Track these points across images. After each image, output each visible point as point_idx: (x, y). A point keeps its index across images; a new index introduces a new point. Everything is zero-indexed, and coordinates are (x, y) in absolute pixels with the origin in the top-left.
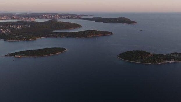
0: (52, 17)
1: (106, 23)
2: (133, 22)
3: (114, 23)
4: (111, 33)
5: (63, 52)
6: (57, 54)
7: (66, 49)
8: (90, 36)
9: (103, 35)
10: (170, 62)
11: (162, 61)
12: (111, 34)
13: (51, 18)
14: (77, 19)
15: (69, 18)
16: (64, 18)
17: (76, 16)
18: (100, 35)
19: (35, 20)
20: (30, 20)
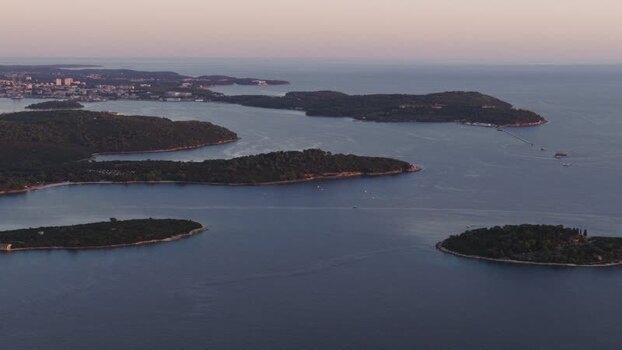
0: (34, 89)
1: (369, 119)
2: (528, 119)
3: (419, 121)
4: (406, 167)
5: (191, 233)
6: (168, 239)
7: (200, 226)
8: (300, 177)
9: (363, 176)
12: (406, 171)
13: (34, 94)
14: (192, 98)
15: (142, 95)
16: (114, 97)
17: (185, 85)
18: (346, 174)
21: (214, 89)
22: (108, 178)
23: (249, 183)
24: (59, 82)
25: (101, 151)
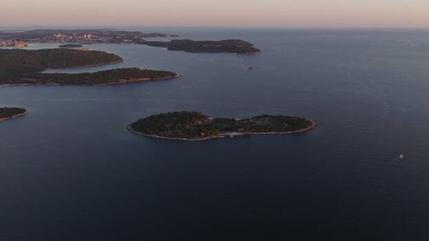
0: (72, 39)
4: (173, 75)
5: (13, 116)
7: (24, 112)
8: (117, 81)
9: (151, 80)
10: (232, 134)
11: (216, 134)
12: (172, 78)
13: (69, 41)
14: (131, 42)
16: (100, 42)
18: (142, 79)
19: (26, 45)
20: (13, 46)
21: (145, 39)
22: (27, 82)
23: (91, 84)
24: (85, 36)
25: (52, 67)
